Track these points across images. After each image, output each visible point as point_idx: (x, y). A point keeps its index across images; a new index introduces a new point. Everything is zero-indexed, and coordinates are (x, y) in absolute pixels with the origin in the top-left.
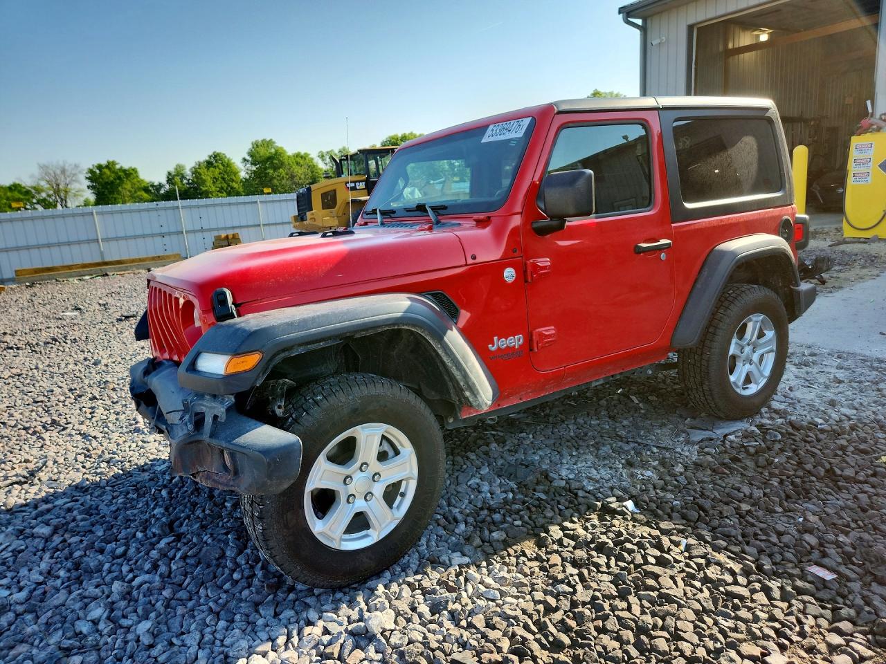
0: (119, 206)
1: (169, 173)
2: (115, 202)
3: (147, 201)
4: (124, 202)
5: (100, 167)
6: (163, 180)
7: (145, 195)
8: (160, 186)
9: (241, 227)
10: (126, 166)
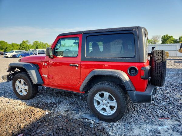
0: (166, 44)
1: (180, 37)
2: (166, 43)
3: (173, 43)
4: (168, 43)
5: (164, 36)
6: (178, 39)
7: (173, 42)
8: (177, 40)
9: (169, 51)
10: (170, 36)
